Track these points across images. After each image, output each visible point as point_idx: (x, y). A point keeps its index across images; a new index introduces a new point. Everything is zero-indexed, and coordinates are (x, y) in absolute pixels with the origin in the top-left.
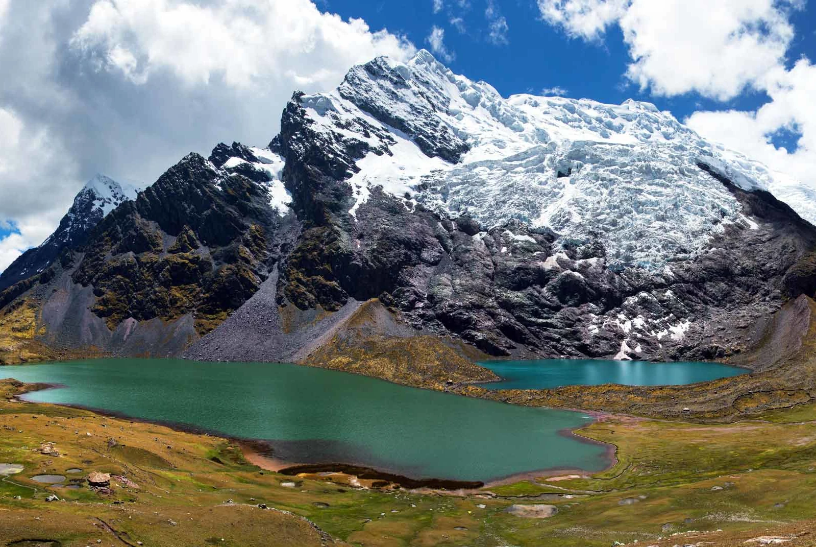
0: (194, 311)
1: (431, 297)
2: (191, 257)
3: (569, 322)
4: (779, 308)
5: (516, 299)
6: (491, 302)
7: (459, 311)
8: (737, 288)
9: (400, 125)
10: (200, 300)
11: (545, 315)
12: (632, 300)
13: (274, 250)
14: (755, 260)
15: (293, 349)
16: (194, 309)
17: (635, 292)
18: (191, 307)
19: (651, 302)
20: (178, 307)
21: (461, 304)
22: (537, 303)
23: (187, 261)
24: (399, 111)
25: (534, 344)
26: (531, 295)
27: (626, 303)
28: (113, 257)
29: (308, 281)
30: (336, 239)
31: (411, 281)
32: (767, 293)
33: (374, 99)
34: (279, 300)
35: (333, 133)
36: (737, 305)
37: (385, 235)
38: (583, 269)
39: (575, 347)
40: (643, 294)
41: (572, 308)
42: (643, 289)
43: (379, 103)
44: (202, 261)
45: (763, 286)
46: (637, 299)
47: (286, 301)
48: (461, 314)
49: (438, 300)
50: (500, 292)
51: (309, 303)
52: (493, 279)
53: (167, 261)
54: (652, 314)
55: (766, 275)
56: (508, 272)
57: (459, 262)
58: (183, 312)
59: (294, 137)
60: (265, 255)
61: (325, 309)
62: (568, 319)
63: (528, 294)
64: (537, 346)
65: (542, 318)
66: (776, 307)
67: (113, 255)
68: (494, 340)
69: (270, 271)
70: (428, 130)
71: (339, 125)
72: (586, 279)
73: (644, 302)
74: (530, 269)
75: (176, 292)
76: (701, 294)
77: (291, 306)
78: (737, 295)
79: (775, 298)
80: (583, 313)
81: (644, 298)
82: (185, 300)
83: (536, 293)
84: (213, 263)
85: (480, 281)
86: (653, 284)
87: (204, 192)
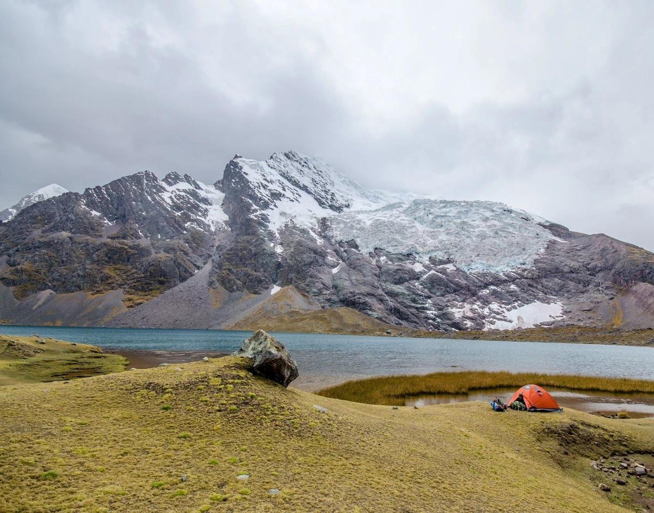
0: (125, 288)
1: (335, 287)
2: (131, 244)
3: (440, 307)
4: (615, 295)
5: (398, 290)
6: (380, 292)
7: (358, 296)
8: (570, 282)
9: (305, 188)
10: (134, 279)
11: (421, 302)
12: (485, 292)
13: (210, 249)
14: (578, 262)
15: (221, 319)
16: (125, 286)
17: (486, 286)
18: (123, 285)
19: (501, 293)
20: (109, 283)
21: (359, 292)
22: (414, 293)
23: (126, 247)
24: (305, 181)
25: (415, 322)
26: (409, 287)
27: (480, 294)
28: (42, 234)
29: (237, 271)
30: (262, 244)
31: (319, 275)
32: (598, 285)
33: (289, 172)
34: (211, 284)
35: (262, 184)
36: (574, 294)
37: (299, 244)
38: (444, 272)
39: (448, 324)
40: (493, 287)
41: (440, 297)
42: (492, 284)
43: (292, 175)
44: (142, 248)
45: (593, 280)
46: (488, 291)
47: (217, 285)
48: (359, 298)
49: (341, 289)
50: (386, 285)
51: (237, 287)
52: (379, 277)
53: (105, 244)
54: (503, 301)
55: (594, 272)
56: (391, 272)
57: (352, 266)
58: (113, 288)
59: (233, 180)
60: (202, 252)
61: (251, 292)
62: (438, 305)
63: (407, 287)
64: (418, 323)
65: (419, 303)
66: (612, 294)
67: (42, 233)
68: (386, 318)
69: (205, 264)
70: (323, 194)
71: (266, 180)
72: (447, 278)
73: (494, 293)
74: (406, 270)
75: (108, 271)
76: (539, 287)
77: (221, 289)
78: (572, 287)
79: (607, 288)
80: (448, 301)
81: (494, 290)
82: (117, 278)
83: (412, 287)
84: (153, 251)
85: (370, 277)
86: (499, 281)
87: (154, 199)
